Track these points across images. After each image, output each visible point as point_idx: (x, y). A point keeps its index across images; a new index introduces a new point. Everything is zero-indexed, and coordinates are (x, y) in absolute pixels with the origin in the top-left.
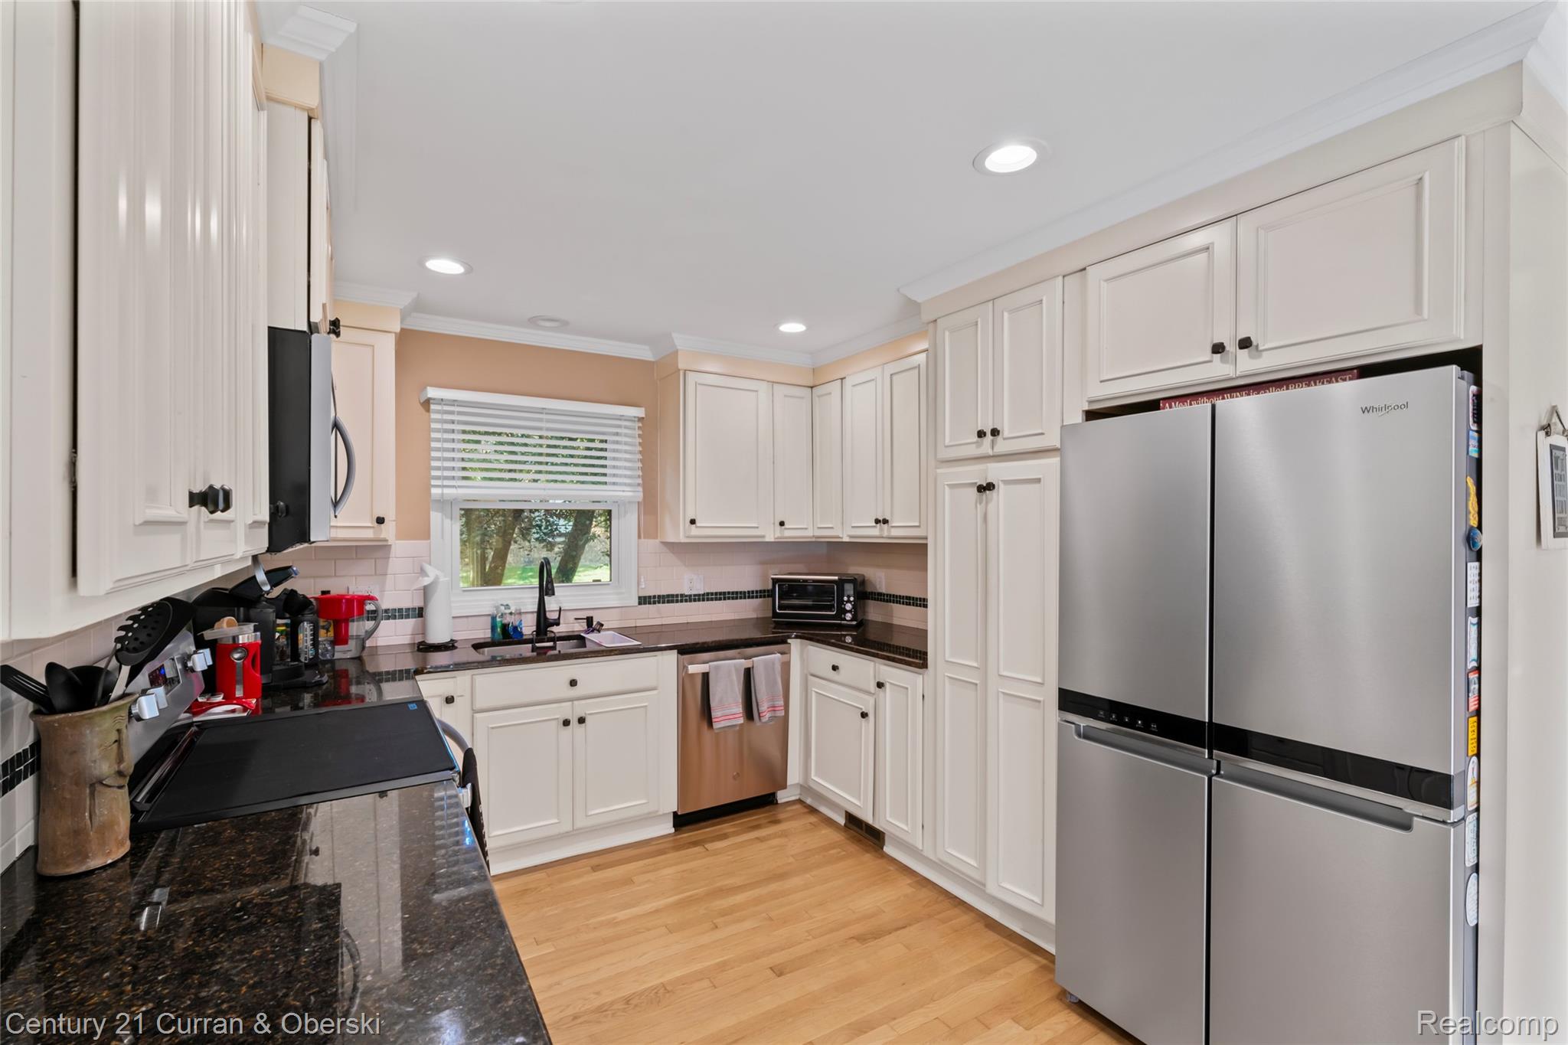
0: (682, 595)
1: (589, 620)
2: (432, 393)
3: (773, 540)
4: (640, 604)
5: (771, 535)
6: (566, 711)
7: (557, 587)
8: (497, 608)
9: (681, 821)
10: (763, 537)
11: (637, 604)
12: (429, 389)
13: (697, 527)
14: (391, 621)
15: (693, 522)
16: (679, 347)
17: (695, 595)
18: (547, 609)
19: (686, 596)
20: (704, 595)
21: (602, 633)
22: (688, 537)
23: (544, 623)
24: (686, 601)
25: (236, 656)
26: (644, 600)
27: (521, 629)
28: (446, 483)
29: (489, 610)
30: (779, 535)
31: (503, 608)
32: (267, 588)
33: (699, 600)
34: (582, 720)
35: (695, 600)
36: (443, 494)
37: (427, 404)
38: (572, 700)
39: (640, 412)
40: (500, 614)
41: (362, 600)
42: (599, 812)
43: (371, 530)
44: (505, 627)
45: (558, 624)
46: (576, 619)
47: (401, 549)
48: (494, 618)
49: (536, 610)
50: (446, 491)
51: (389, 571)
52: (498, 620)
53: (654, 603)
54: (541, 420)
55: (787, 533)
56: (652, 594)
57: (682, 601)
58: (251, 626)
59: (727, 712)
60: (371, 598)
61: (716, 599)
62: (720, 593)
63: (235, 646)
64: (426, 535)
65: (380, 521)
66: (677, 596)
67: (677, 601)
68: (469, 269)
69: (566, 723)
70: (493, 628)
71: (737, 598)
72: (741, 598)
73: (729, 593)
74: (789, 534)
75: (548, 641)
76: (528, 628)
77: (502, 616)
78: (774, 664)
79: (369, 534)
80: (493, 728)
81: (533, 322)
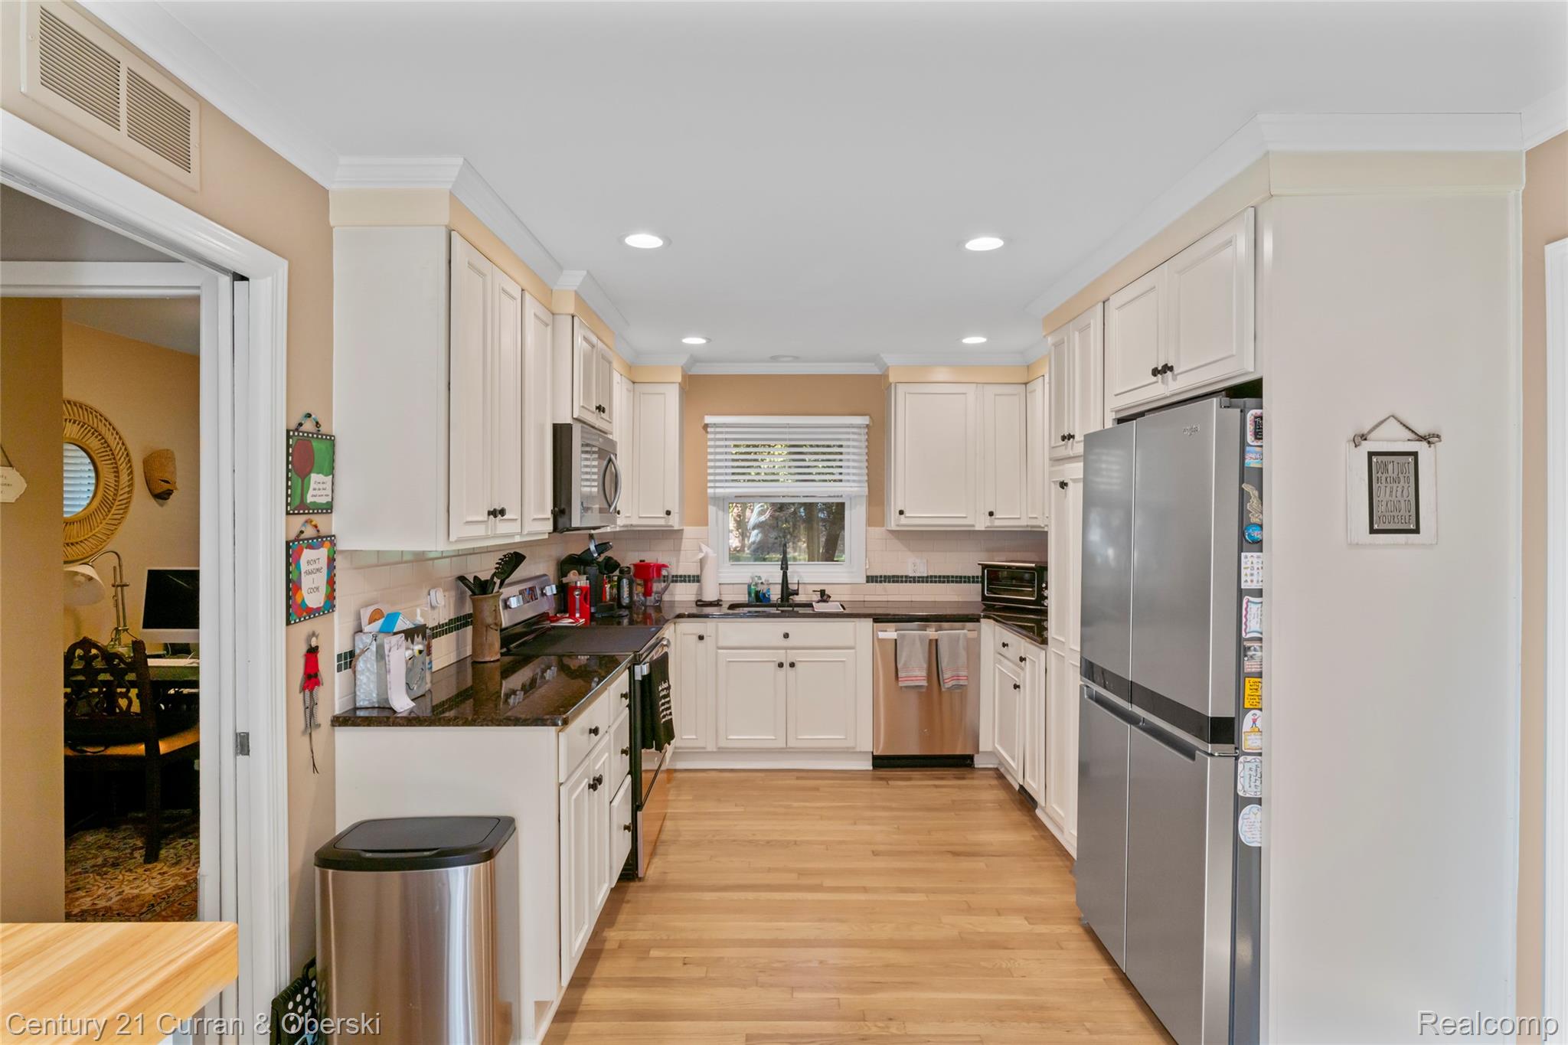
0: (906, 577)
1: (823, 592)
2: (708, 420)
3: (983, 529)
4: (868, 582)
5: (982, 524)
6: (780, 656)
7: (791, 565)
8: (753, 578)
9: (881, 762)
10: (973, 526)
11: (865, 582)
12: (706, 417)
13: (906, 517)
14: (683, 584)
15: (901, 512)
16: (889, 364)
17: (919, 577)
18: (789, 582)
19: (911, 577)
20: (927, 577)
21: (830, 603)
22: (898, 525)
23: (787, 592)
24: (910, 582)
25: (577, 593)
26: (871, 579)
27: (769, 595)
28: (718, 484)
29: (748, 580)
30: (989, 524)
31: (756, 578)
32: (596, 555)
33: (923, 582)
34: (792, 665)
35: (919, 582)
36: (715, 493)
37: (706, 426)
38: (786, 648)
39: (863, 420)
40: (754, 583)
41: (660, 567)
42: (807, 737)
43: (664, 520)
44: (757, 593)
45: (797, 594)
46: (814, 591)
47: (690, 532)
48: (749, 586)
49: (781, 582)
50: (718, 490)
51: (682, 548)
52: (753, 587)
53: (881, 582)
54: (785, 433)
55: (997, 523)
56: (879, 574)
57: (906, 582)
58: (585, 577)
59: (910, 674)
60: (664, 566)
61: (940, 582)
62: (944, 577)
63: (576, 588)
64: (704, 522)
65: (668, 513)
66: (902, 577)
67: (902, 582)
68: (709, 340)
69: (781, 665)
70: (749, 594)
71: (961, 582)
72: (965, 582)
73: (953, 577)
74: (1000, 522)
75: (788, 607)
76: (775, 595)
77: (756, 585)
78: (959, 638)
79: (662, 522)
80: (730, 661)
81: (774, 359)
